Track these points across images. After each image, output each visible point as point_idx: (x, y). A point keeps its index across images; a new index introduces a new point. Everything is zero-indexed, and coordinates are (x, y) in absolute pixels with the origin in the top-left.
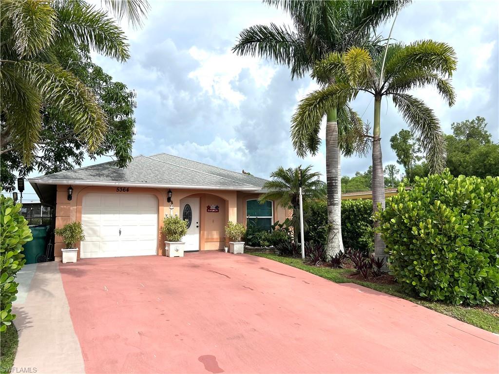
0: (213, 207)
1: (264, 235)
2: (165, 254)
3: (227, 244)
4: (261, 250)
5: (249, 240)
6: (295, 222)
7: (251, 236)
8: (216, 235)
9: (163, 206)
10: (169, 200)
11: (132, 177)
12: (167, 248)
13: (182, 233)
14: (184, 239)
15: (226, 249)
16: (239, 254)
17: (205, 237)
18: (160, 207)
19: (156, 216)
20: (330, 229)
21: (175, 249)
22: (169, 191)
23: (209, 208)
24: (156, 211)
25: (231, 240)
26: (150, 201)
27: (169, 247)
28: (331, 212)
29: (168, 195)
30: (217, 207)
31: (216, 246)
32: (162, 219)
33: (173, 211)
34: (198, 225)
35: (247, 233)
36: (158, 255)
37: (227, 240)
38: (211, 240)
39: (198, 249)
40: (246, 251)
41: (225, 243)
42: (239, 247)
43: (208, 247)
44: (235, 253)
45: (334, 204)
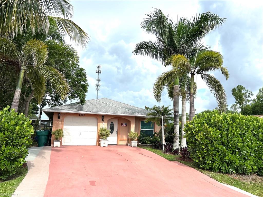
0: (124, 124)
1: (148, 138)
2: (99, 145)
3: (129, 142)
4: (146, 146)
5: (141, 141)
6: (161, 132)
7: (142, 139)
8: (125, 137)
9: (100, 122)
10: (103, 120)
11: (86, 109)
12: (100, 142)
13: (107, 135)
14: (108, 138)
15: (129, 144)
16: (134, 147)
17: (120, 138)
18: (98, 123)
19: (97, 127)
20: (175, 136)
21: (104, 143)
22: (103, 116)
23: (122, 124)
24: (97, 125)
25: (131, 140)
26: (94, 120)
27: (101, 142)
28: (175, 128)
29: (102, 117)
30: (126, 124)
31: (125, 143)
32: (99, 129)
33: (105, 125)
34: (117, 132)
35: (140, 137)
36: (96, 145)
37: (129, 140)
38: (122, 140)
39: (116, 144)
40: (138, 145)
42: (134, 143)
43: (121, 143)
44: (133, 146)
45: (176, 124)
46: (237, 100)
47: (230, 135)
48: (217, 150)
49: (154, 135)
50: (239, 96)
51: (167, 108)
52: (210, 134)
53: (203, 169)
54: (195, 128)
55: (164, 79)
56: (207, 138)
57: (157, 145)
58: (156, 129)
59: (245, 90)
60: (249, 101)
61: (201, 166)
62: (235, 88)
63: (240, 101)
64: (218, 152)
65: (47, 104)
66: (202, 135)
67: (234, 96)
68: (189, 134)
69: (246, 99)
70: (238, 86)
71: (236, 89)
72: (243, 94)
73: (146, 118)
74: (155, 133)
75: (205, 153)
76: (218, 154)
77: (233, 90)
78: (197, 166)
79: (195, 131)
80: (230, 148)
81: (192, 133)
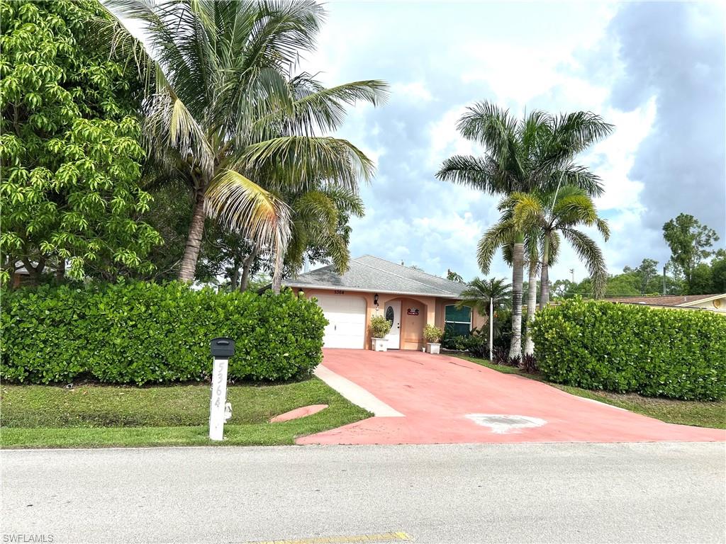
0: (413, 310)
1: (461, 338)
2: (371, 348)
3: (425, 345)
4: (457, 353)
5: (446, 343)
6: (486, 328)
7: (448, 340)
8: (414, 336)
9: (370, 307)
10: (376, 302)
11: (349, 281)
12: (373, 343)
13: (386, 332)
14: (387, 336)
15: (424, 349)
16: (435, 354)
17: (405, 337)
18: (368, 309)
19: (364, 315)
20: (513, 335)
21: (379, 344)
22: (376, 295)
23: (409, 311)
24: (365, 311)
25: (429, 341)
26: (359, 303)
27: (375, 343)
28: (514, 321)
29: (375, 298)
30: (417, 311)
31: (415, 346)
32: (370, 317)
33: (379, 313)
34: (399, 326)
35: (444, 337)
36: (365, 348)
37: (425, 341)
38: (409, 341)
39: (398, 348)
40: (442, 352)
41: (423, 343)
42: (435, 348)
43: (407, 346)
44: (432, 352)
45: (517, 314)
46: (675, 251)
47: (595, 333)
48: (575, 354)
49: (471, 333)
50: (681, 243)
51: (499, 282)
52: (566, 330)
53: (555, 382)
54: (545, 323)
55: (497, 235)
56: (561, 337)
57: (479, 352)
58: (477, 322)
59: (699, 227)
60: (706, 255)
61: (551, 378)
62: (672, 221)
63: (684, 256)
64: (577, 357)
65: (262, 268)
66: (554, 333)
67: (668, 240)
68: (536, 331)
69: (701, 249)
70: (678, 217)
71: (675, 223)
72: (693, 237)
73: (459, 300)
74: (474, 330)
75: (559, 359)
76: (576, 360)
77: (668, 227)
78: (546, 379)
79: (545, 327)
80: (596, 352)
81: (540, 330)
